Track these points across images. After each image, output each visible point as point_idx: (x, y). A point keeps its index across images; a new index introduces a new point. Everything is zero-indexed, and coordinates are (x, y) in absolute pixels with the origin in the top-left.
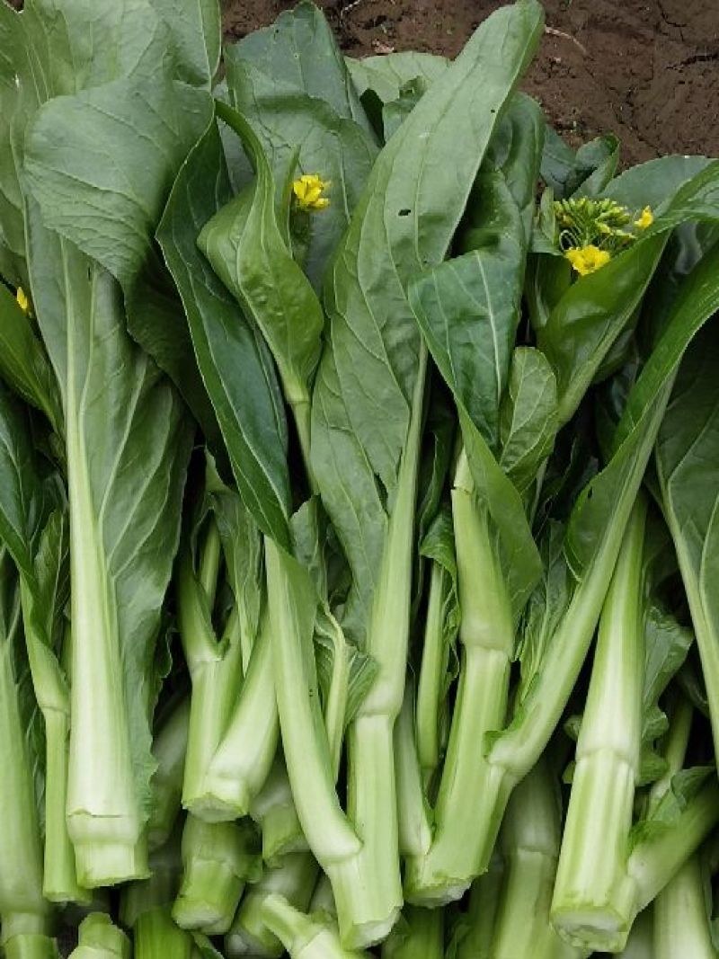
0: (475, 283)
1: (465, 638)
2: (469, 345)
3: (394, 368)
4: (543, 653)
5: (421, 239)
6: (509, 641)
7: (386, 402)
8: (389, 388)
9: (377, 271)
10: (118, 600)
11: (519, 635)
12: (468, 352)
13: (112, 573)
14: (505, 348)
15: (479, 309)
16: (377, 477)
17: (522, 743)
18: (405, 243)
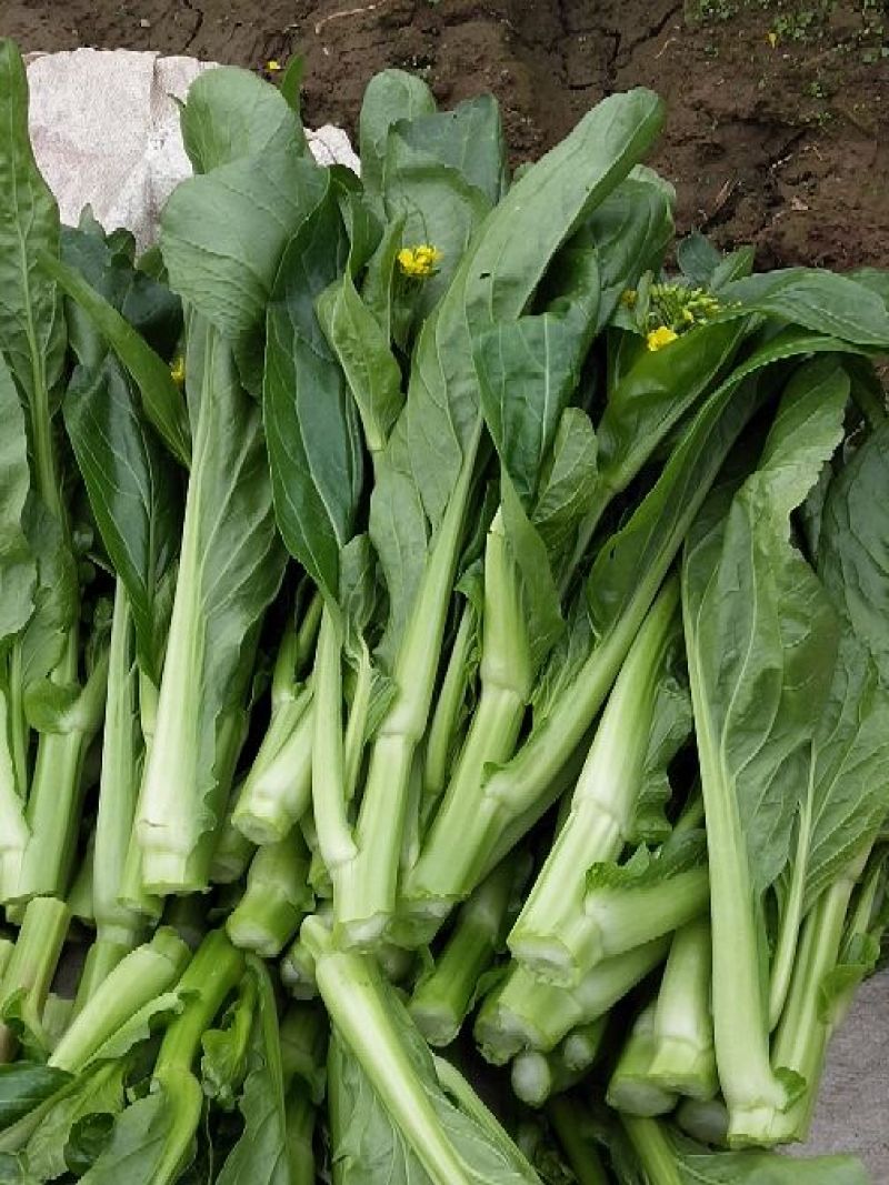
0: (537, 343)
1: (483, 676)
2: (522, 399)
3: (454, 417)
4: (557, 701)
5: (495, 300)
6: (524, 685)
7: (443, 450)
8: (447, 436)
9: (452, 327)
10: (206, 636)
11: (536, 681)
12: (520, 405)
13: (205, 612)
14: (555, 405)
15: (538, 368)
16: (427, 518)
17: (520, 779)
18: (480, 303)
